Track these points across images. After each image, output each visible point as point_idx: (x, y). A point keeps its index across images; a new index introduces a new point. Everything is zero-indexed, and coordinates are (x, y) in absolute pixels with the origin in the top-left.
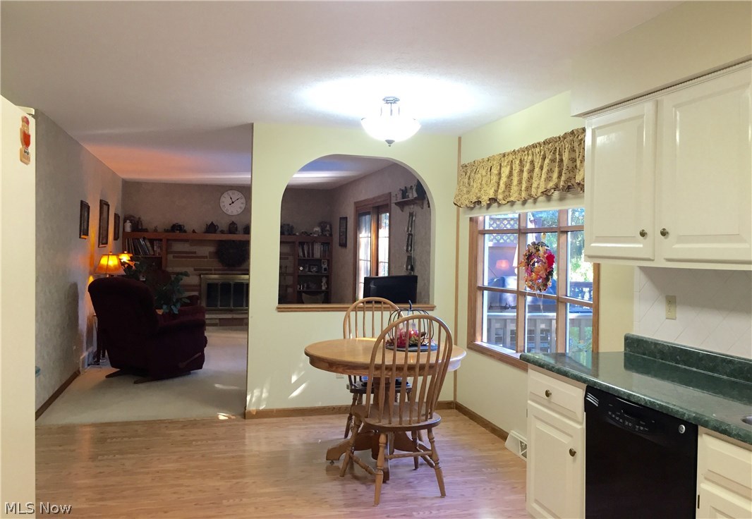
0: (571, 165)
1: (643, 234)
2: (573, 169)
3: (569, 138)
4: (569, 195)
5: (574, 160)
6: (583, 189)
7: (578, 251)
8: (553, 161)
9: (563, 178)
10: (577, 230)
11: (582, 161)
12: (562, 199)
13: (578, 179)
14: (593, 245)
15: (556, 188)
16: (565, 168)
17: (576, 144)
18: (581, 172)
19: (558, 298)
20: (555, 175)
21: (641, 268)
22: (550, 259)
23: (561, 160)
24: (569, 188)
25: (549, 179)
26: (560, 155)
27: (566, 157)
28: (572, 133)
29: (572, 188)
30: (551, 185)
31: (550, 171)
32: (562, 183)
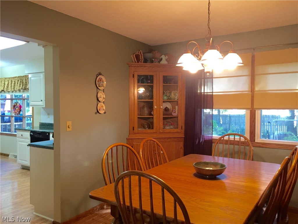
0: (26, 84)
1: (41, 101)
2: (26, 85)
3: (25, 77)
4: (25, 91)
5: (26, 82)
6: (29, 90)
7: (28, 105)
8: (21, 82)
9: (24, 87)
10: (28, 99)
11: (28, 83)
12: (23, 92)
13: (27, 87)
14: (31, 103)
15: (22, 89)
16: (24, 84)
17: (27, 79)
18: (28, 86)
19: (23, 117)
20: (21, 86)
21: (42, 107)
22: (20, 107)
23: (23, 82)
24: (25, 89)
25: (20, 86)
26: (23, 81)
27: (24, 81)
28: (26, 76)
29: (26, 89)
30: (20, 88)
31: (20, 84)
32: (23, 88)
